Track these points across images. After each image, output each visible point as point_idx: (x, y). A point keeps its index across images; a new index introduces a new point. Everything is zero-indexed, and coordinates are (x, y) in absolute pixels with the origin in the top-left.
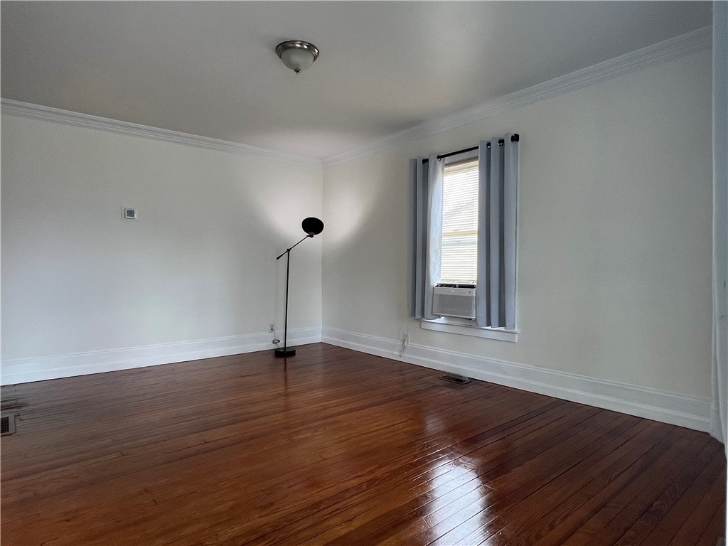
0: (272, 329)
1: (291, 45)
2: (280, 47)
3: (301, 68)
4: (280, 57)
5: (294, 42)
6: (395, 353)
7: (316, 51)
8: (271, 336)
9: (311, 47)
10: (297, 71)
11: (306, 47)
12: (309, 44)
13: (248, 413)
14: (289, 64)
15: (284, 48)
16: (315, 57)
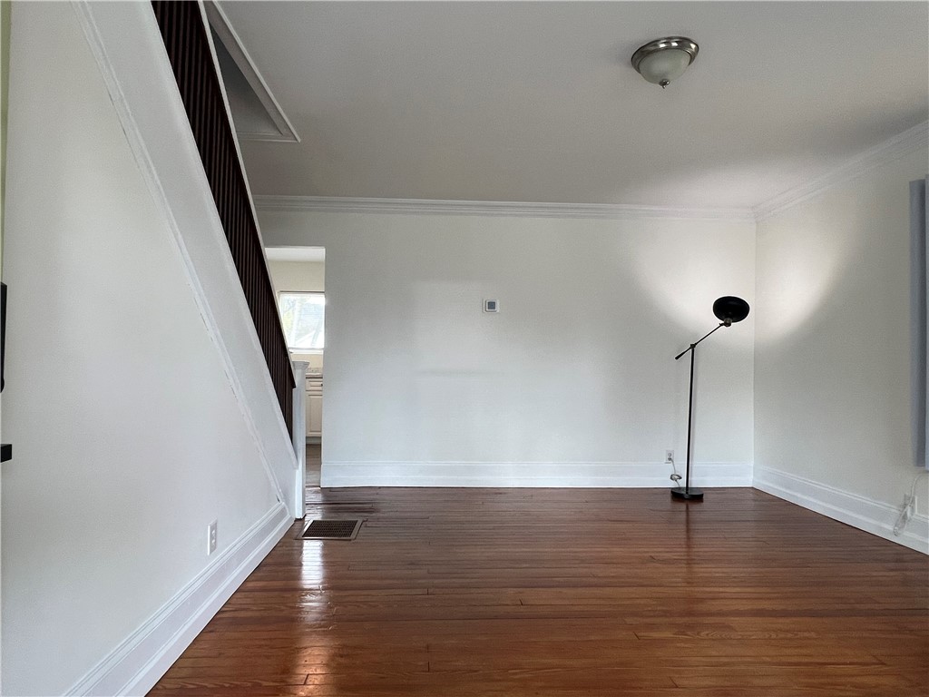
0: (670, 459)
1: (653, 48)
2: (636, 56)
3: (669, 77)
4: (638, 70)
5: (655, 43)
6: (886, 526)
7: (693, 46)
8: (669, 469)
9: (684, 42)
10: (664, 84)
11: (675, 44)
12: (680, 38)
13: (594, 577)
14: (650, 77)
15: (642, 55)
16: (692, 57)
